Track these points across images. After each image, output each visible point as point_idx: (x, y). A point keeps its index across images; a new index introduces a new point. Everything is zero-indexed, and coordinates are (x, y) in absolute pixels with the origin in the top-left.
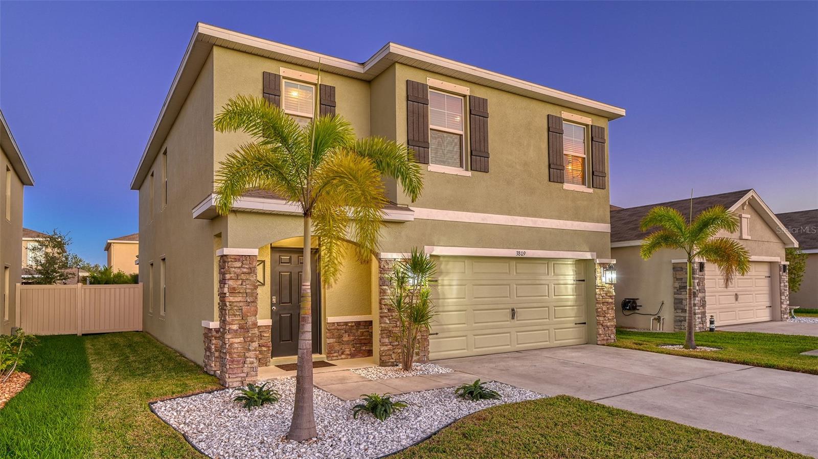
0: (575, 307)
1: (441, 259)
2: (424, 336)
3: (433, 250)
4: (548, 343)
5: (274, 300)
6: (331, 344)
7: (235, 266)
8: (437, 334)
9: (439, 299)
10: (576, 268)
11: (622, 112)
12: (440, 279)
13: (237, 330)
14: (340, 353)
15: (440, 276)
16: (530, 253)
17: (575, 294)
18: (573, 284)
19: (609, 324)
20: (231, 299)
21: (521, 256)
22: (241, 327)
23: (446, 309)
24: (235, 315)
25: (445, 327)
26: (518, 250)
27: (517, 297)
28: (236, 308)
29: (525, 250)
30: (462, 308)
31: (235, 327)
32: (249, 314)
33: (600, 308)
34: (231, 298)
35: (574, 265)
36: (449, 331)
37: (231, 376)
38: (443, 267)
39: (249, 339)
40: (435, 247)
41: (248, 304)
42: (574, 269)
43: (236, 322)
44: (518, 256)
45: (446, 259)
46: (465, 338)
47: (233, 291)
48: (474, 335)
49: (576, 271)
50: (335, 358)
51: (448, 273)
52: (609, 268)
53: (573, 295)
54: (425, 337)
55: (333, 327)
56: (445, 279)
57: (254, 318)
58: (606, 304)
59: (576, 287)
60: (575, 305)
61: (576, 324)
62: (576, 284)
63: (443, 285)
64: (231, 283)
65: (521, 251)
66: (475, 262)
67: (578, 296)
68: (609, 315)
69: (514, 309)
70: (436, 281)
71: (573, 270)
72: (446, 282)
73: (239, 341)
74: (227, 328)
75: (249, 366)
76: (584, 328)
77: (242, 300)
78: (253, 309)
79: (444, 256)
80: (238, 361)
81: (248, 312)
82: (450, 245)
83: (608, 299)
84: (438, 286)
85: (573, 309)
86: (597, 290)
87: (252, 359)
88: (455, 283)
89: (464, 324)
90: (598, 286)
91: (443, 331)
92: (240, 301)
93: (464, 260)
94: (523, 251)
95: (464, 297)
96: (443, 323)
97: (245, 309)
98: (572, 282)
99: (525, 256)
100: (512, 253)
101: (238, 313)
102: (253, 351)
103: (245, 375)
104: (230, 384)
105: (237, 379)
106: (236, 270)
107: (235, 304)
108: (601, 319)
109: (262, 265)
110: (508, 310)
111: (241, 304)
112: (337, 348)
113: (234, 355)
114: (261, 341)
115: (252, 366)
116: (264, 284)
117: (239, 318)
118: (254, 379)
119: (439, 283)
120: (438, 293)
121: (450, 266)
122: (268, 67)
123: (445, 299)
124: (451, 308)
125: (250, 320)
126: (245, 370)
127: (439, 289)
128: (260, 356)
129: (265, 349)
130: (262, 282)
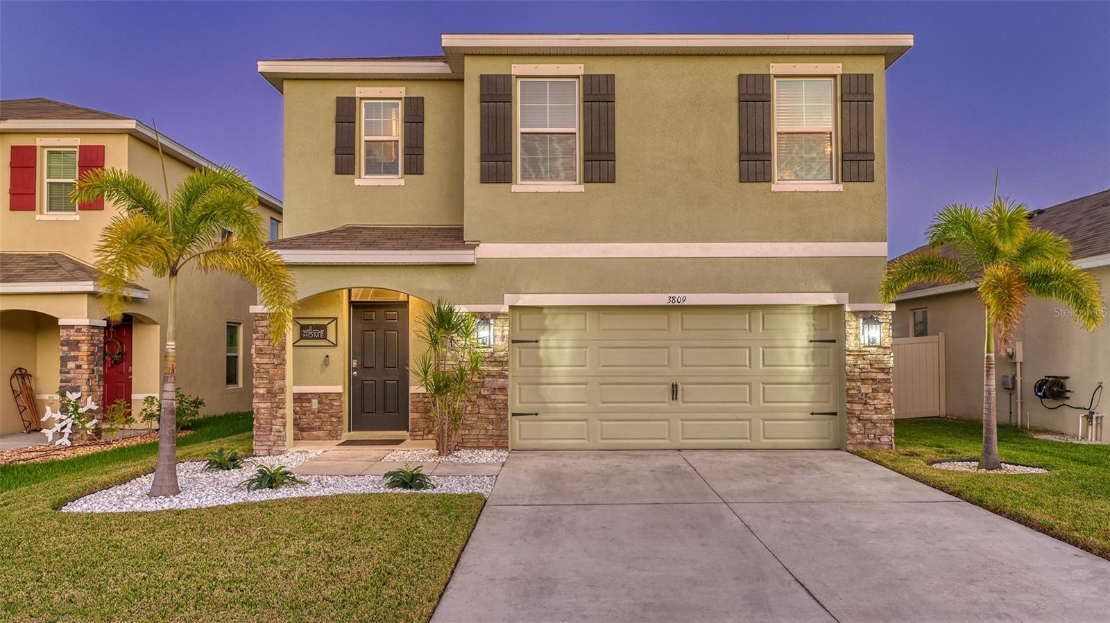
0: (813, 386)
1: (545, 311)
2: (500, 415)
3: (518, 299)
4: (748, 441)
5: (355, 364)
6: (415, 420)
7: (263, 325)
8: (537, 414)
9: (541, 366)
10: (814, 319)
11: (908, 40)
12: (542, 338)
13: (264, 394)
14: (426, 432)
15: (543, 334)
16: (693, 299)
17: (813, 364)
18: (808, 348)
19: (875, 417)
20: (258, 360)
21: (677, 303)
22: (269, 392)
23: (553, 380)
24: (262, 378)
25: (550, 405)
26: (672, 295)
27: (683, 366)
28: (262, 370)
29: (683, 295)
30: (582, 380)
31: (261, 391)
32: (276, 378)
33: (853, 389)
34: (257, 359)
35: (811, 316)
36: (557, 411)
37: (257, 443)
38: (547, 322)
39: (275, 405)
40: (521, 295)
41: (276, 366)
42: (811, 321)
43: (263, 386)
44: (671, 303)
45: (553, 311)
46: (585, 423)
47: (260, 352)
48: (601, 420)
49: (814, 325)
50: (419, 438)
51: (556, 330)
52: (870, 318)
53: (807, 366)
54: (502, 417)
55: (418, 399)
56: (551, 339)
57: (281, 382)
58: (871, 382)
59: (813, 353)
60: (810, 381)
61: (812, 414)
62: (814, 347)
63: (547, 347)
64: (258, 342)
65: (677, 295)
66: (603, 314)
67: (818, 368)
68: (876, 402)
69: (676, 385)
70: (537, 341)
71: (808, 324)
72: (552, 343)
73: (266, 406)
74: (254, 392)
75: (276, 434)
76: (831, 422)
77: (269, 362)
78: (280, 371)
79: (550, 307)
80: (265, 428)
81: (275, 376)
83: (874, 374)
84: (539, 348)
85: (805, 389)
86: (847, 358)
87: (278, 427)
88: (567, 344)
89: (584, 402)
90: (851, 351)
91: (548, 411)
92: (267, 363)
93: (584, 312)
94: (682, 295)
95: (584, 364)
96: (547, 401)
97: (272, 371)
98: (806, 343)
99: (684, 304)
100: (662, 299)
101: (265, 376)
102: (281, 418)
103: (271, 444)
104: (257, 452)
105: (263, 448)
106: (263, 329)
107: (262, 366)
108: (857, 407)
109: (334, 323)
110: (666, 386)
111: (269, 366)
112: (422, 425)
113: (262, 422)
114: (331, 411)
115: (280, 434)
116: (336, 345)
117: (266, 381)
118: (281, 449)
119: (542, 344)
120: (539, 358)
121: (561, 320)
122: (343, 90)
123: (551, 366)
124: (560, 380)
125: (278, 384)
126: (272, 438)
127: (542, 352)
128: (329, 428)
129: (334, 420)
130: (334, 342)
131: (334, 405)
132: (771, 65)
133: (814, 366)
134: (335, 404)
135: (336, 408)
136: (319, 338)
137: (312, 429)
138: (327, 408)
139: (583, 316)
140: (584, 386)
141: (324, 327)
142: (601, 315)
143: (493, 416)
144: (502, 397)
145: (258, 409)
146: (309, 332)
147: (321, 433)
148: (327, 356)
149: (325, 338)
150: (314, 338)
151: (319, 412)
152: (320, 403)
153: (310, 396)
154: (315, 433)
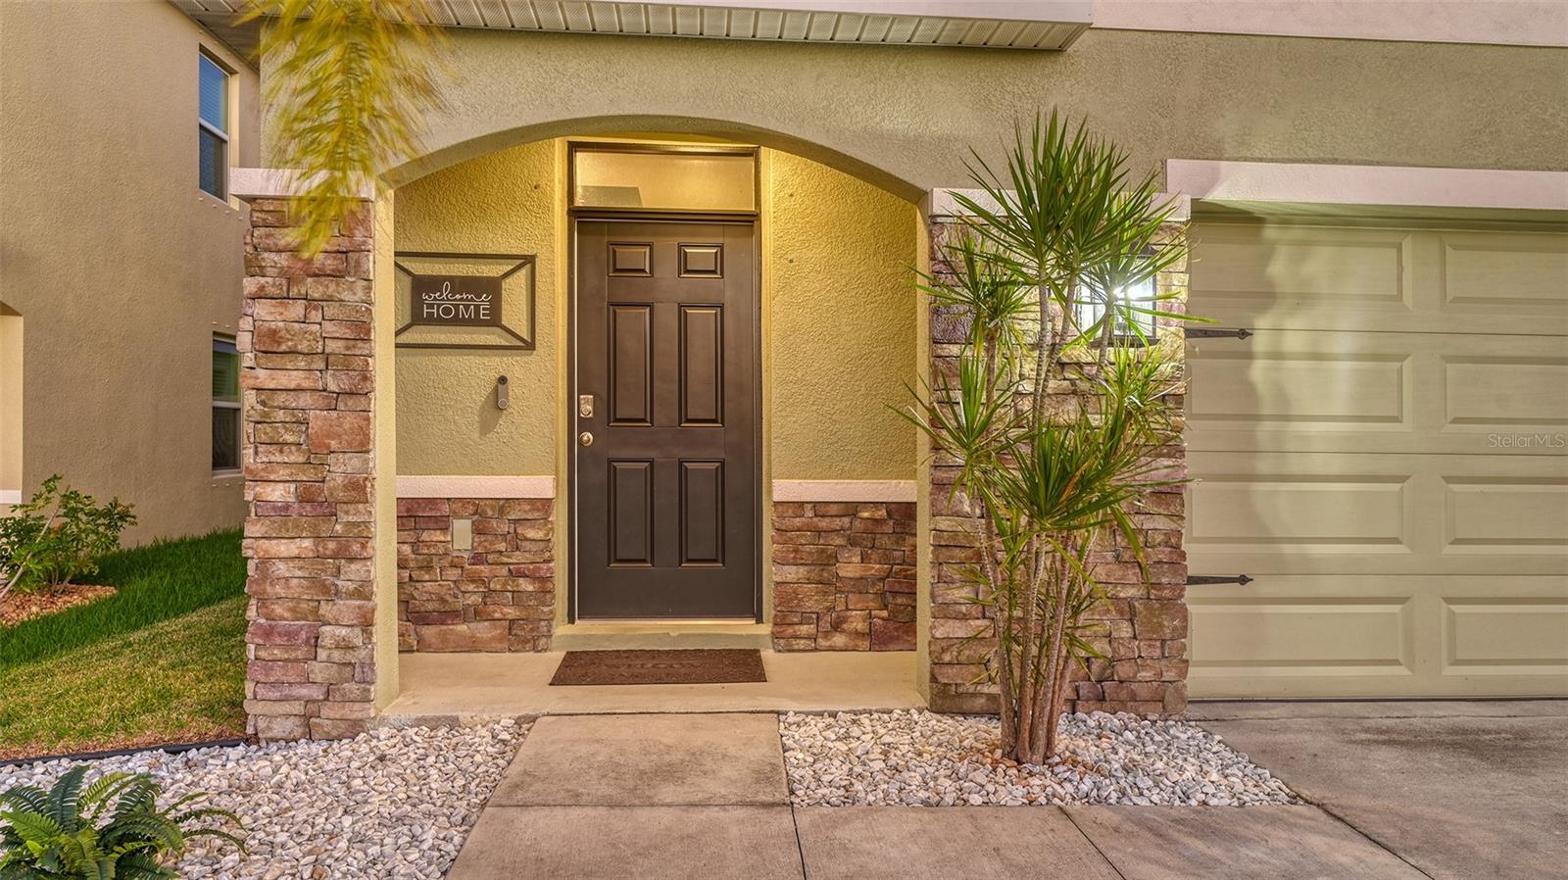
1: (1270, 232)
2: (1158, 586)
3: (1213, 181)
5: (587, 408)
6: (789, 589)
7: (282, 243)
8: (1243, 580)
9: (1257, 418)
12: (1262, 323)
13: (287, 507)
14: (825, 625)
15: (1262, 312)
20: (263, 377)
22: (306, 497)
23: (1295, 465)
24: (281, 445)
25: (1288, 549)
28: (280, 415)
30: (1389, 466)
31: (277, 493)
32: (333, 444)
34: (261, 373)
36: (1309, 569)
37: (261, 692)
38: (1278, 268)
39: (332, 545)
40: (1223, 163)
41: (332, 400)
43: (283, 473)
45: (1296, 233)
46: (1396, 608)
47: (271, 346)
48: (1450, 600)
50: (802, 644)
51: (1304, 298)
54: (1166, 593)
55: (798, 522)
56: (1288, 325)
57: (354, 462)
63: (1277, 355)
64: (263, 310)
66: (1455, 247)
70: (1243, 334)
72: (1293, 342)
73: (295, 552)
74: (249, 496)
75: (337, 655)
77: (305, 384)
78: (350, 421)
79: (1287, 219)
80: (290, 635)
81: (328, 436)
82: (1311, 153)
84: (1249, 356)
87: (344, 631)
88: (1342, 344)
89: (1395, 541)
91: (1279, 569)
92: (298, 390)
93: (1395, 237)
95: (1394, 413)
96: (1277, 534)
97: (317, 419)
101: (289, 438)
102: (351, 595)
103: (317, 693)
104: (262, 724)
105: (286, 708)
106: (283, 260)
107: (281, 399)
109: (523, 273)
111: (306, 400)
112: (812, 604)
113: (279, 610)
114: (517, 557)
115: (349, 657)
116: (530, 346)
117: (295, 457)
118: (355, 712)
119: (1260, 342)
120: (1249, 390)
121: (1321, 261)
123: (1287, 418)
124: (1318, 464)
125: (341, 468)
126: (319, 671)
127: (1259, 371)
128: (511, 612)
129: (526, 586)
130: (525, 335)
131: (526, 539)
134: (531, 534)
135: (534, 547)
136: (476, 322)
137: (455, 615)
138: (502, 547)
139: (1393, 252)
140: (1396, 487)
141: (492, 287)
142: (1448, 249)
144: (1162, 523)
145: (265, 561)
146: (444, 297)
147: (482, 630)
148: (503, 380)
149: (494, 321)
150: (457, 321)
151: (477, 559)
152: (479, 530)
153: (446, 509)
154: (462, 628)
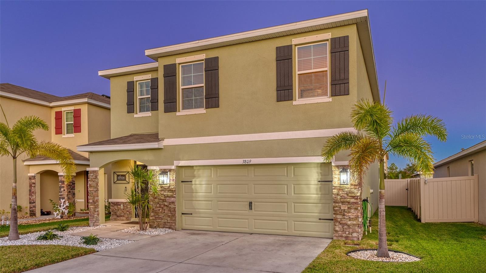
0: (320, 205)
1: (195, 168)
3: (179, 163)
4: (286, 231)
7: (91, 175)
8: (191, 214)
9: (193, 193)
10: (321, 170)
11: (364, 13)
12: (193, 180)
15: (193, 178)
16: (254, 161)
17: (320, 193)
18: (317, 185)
19: (349, 223)
20: (90, 189)
21: (247, 163)
22: (93, 202)
23: (198, 199)
25: (197, 210)
26: (244, 159)
27: (255, 193)
28: (91, 193)
29: (250, 159)
30: (210, 199)
31: (91, 201)
32: (95, 196)
33: (337, 207)
35: (319, 168)
36: (200, 213)
37: (90, 221)
38: (195, 173)
39: (95, 206)
40: (180, 161)
42: (320, 171)
43: (91, 199)
44: (244, 164)
45: (198, 168)
46: (211, 219)
48: (218, 218)
49: (321, 173)
51: (199, 177)
52: (344, 169)
53: (317, 194)
54: (173, 215)
56: (197, 180)
57: (97, 198)
58: (347, 203)
59: (320, 188)
60: (318, 202)
61: (320, 219)
62: (321, 184)
63: (195, 184)
65: (247, 159)
67: (323, 195)
68: (350, 214)
69: (252, 203)
70: (191, 182)
71: (318, 173)
72: (197, 183)
73: (93, 207)
75: (96, 218)
76: (330, 224)
78: (97, 194)
79: (196, 166)
80: (92, 216)
82: (191, 159)
83: (349, 199)
84: (192, 185)
85: (316, 206)
86: (333, 190)
88: (203, 183)
89: (211, 209)
90: (335, 187)
91: (196, 213)
92: (92, 190)
93: (210, 168)
94: (249, 159)
95: (211, 192)
96: (196, 208)
97: (94, 193)
98: (316, 182)
99: (250, 163)
100: (240, 161)
101: (92, 195)
102: (97, 212)
104: (90, 225)
105: (92, 223)
106: (91, 177)
107: (91, 191)
108: (339, 217)
109: (128, 174)
110: (247, 203)
111: (93, 191)
113: (91, 213)
114: (127, 209)
115: (97, 218)
116: (129, 183)
117: (92, 197)
118: (98, 224)
119: (193, 183)
120: (192, 189)
121: (201, 172)
122: (129, 79)
123: (197, 193)
124: (200, 199)
125: (96, 198)
126: (94, 219)
127: (193, 186)
128: (126, 216)
129: (128, 213)
130: (128, 182)
132: (293, 40)
133: (321, 194)
134: (129, 207)
136: (123, 180)
137: (121, 216)
138: (126, 208)
139: (210, 170)
140: (211, 202)
141: (124, 176)
142: (218, 169)
143: (170, 214)
144: (173, 206)
145: (90, 208)
146: (120, 177)
147: (124, 218)
148: (126, 187)
149: (125, 180)
150: (121, 180)
151: (123, 210)
152: (123, 206)
153: (120, 203)
154: (122, 218)
